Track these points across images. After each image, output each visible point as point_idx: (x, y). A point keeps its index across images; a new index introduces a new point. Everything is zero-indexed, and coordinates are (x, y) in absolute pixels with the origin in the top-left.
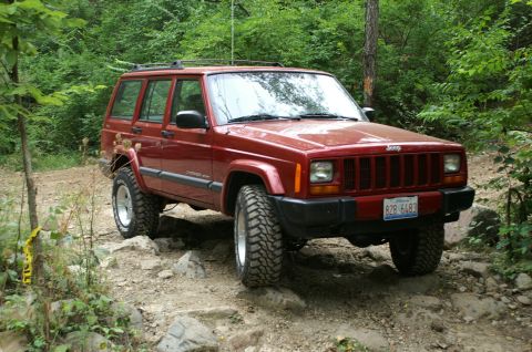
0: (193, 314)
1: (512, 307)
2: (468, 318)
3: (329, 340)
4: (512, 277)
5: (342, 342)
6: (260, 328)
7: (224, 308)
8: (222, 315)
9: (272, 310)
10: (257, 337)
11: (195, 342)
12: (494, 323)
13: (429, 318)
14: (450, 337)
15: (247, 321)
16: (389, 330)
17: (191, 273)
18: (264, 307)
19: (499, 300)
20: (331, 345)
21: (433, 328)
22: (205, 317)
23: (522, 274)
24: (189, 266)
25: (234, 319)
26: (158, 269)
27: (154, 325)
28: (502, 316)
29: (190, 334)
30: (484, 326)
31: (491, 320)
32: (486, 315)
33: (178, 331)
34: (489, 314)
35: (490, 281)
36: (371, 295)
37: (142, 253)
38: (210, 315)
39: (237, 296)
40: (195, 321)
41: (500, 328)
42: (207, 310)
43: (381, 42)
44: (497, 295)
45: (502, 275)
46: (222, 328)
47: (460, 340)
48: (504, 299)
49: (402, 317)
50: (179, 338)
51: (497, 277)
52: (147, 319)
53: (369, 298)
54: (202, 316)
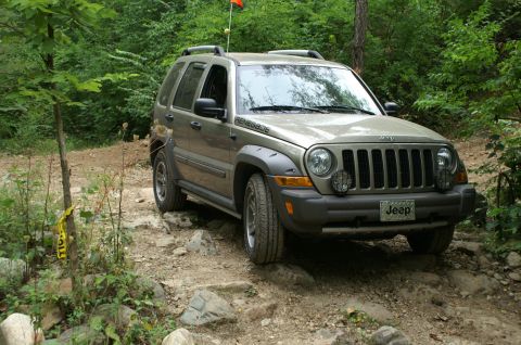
0: (212, 288)
1: (504, 283)
2: (464, 293)
3: (339, 312)
4: (503, 256)
5: (352, 314)
6: (274, 302)
7: (239, 283)
8: (239, 290)
9: (284, 286)
10: (272, 311)
11: (216, 315)
12: (489, 297)
13: (429, 292)
14: (449, 311)
15: (261, 295)
16: (393, 304)
17: (203, 250)
18: (275, 283)
19: (493, 276)
20: (342, 317)
21: (433, 302)
22: (222, 291)
23: (512, 253)
24: (202, 244)
25: (250, 294)
26: (172, 246)
27: (176, 298)
28: (496, 292)
29: (210, 307)
30: (480, 300)
31: (486, 295)
32: (481, 290)
33: (199, 304)
34: (484, 289)
35: (483, 259)
36: (374, 272)
37: (155, 231)
38: (228, 289)
39: (250, 272)
40: (214, 294)
41: (495, 303)
42: (224, 284)
43: (369, 35)
44: (490, 272)
45: (493, 253)
46: (239, 301)
47: (458, 313)
48: (496, 275)
49: (404, 292)
50: (200, 310)
51: (489, 255)
52: (169, 293)
53: (371, 273)
54: (220, 291)
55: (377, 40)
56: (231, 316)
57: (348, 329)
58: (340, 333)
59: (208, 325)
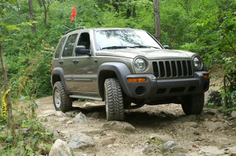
0: (81, 132)
1: (230, 124)
2: (210, 130)
3: (147, 139)
4: (229, 113)
5: (153, 138)
6: (115, 137)
7: (97, 130)
8: (96, 133)
9: (120, 131)
10: (113, 140)
11: (84, 143)
12: (223, 131)
13: (192, 130)
14: (203, 136)
15: (108, 135)
16: (174, 136)
17: (81, 121)
18: (115, 130)
19: (224, 122)
21: (194, 134)
23: (233, 111)
24: (80, 118)
25: (102, 134)
26: (66, 120)
27: (65, 137)
28: (226, 128)
29: (82, 139)
30: (219, 133)
31: (221, 130)
32: (219, 128)
33: (76, 139)
34: (220, 128)
35: (219, 116)
37: (59, 117)
38: (91, 132)
39: (103, 127)
40: (84, 135)
41: (226, 133)
42: (89, 131)
43: (162, 31)
44: (223, 120)
46: (97, 138)
47: (207, 137)
48: (226, 121)
49: (180, 130)
50: (77, 141)
51: (223, 114)
52: (61, 135)
53: (164, 125)
54: (87, 133)
55: (166, 34)
56: (92, 143)
57: (151, 145)
58: (146, 146)
59: (80, 148)
